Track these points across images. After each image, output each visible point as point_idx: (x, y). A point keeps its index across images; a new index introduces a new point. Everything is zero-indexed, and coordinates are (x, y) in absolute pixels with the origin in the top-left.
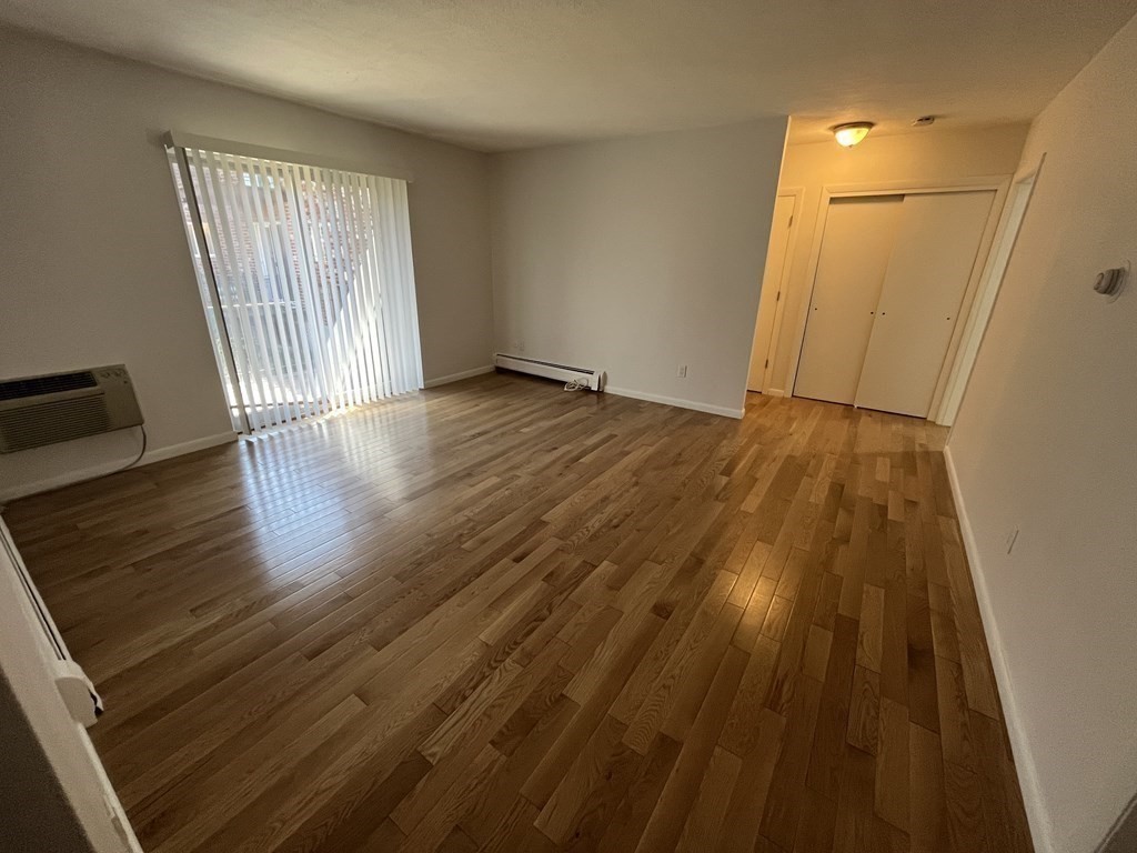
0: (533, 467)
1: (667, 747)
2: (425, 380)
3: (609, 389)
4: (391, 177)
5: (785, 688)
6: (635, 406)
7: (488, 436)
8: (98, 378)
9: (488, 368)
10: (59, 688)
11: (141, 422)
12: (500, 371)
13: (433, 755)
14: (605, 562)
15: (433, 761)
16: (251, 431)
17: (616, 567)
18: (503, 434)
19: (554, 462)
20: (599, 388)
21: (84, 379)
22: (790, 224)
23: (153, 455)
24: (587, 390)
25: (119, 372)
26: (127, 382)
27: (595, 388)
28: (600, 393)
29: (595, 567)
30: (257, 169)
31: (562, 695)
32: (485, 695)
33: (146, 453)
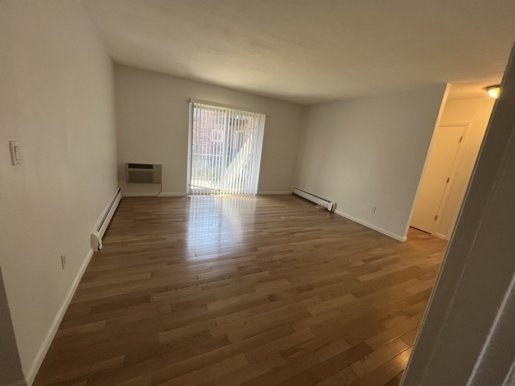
0: (272, 230)
1: (225, 341)
2: (258, 191)
3: (337, 211)
4: (261, 114)
5: (298, 353)
6: (344, 221)
7: (266, 215)
8: (154, 167)
9: (289, 192)
10: (91, 237)
11: (161, 183)
12: (294, 194)
13: (153, 299)
14: (267, 272)
15: (152, 300)
16: (191, 194)
17: (270, 275)
18: (272, 216)
19: (283, 231)
20: (331, 210)
21: (150, 166)
22: (460, 141)
23: (163, 194)
24: (326, 210)
25: (160, 166)
26: (161, 170)
27: (330, 209)
28: (332, 212)
29: (261, 271)
30: (217, 110)
31: (206, 305)
32: (183, 291)
33: (161, 193)
